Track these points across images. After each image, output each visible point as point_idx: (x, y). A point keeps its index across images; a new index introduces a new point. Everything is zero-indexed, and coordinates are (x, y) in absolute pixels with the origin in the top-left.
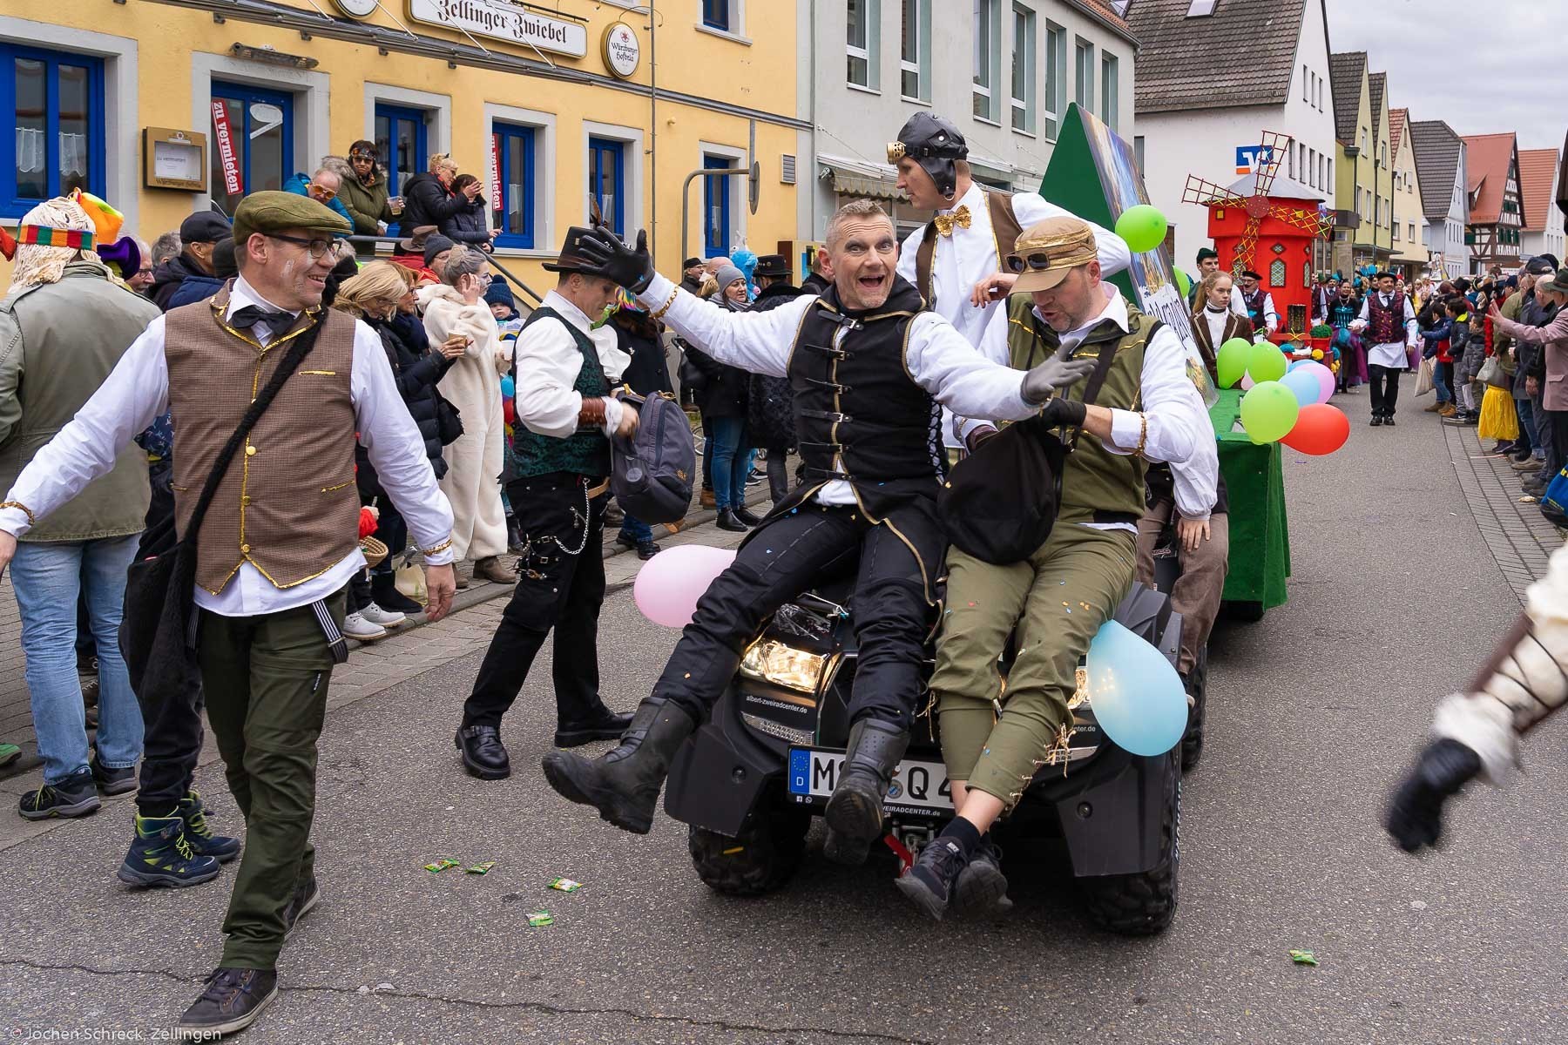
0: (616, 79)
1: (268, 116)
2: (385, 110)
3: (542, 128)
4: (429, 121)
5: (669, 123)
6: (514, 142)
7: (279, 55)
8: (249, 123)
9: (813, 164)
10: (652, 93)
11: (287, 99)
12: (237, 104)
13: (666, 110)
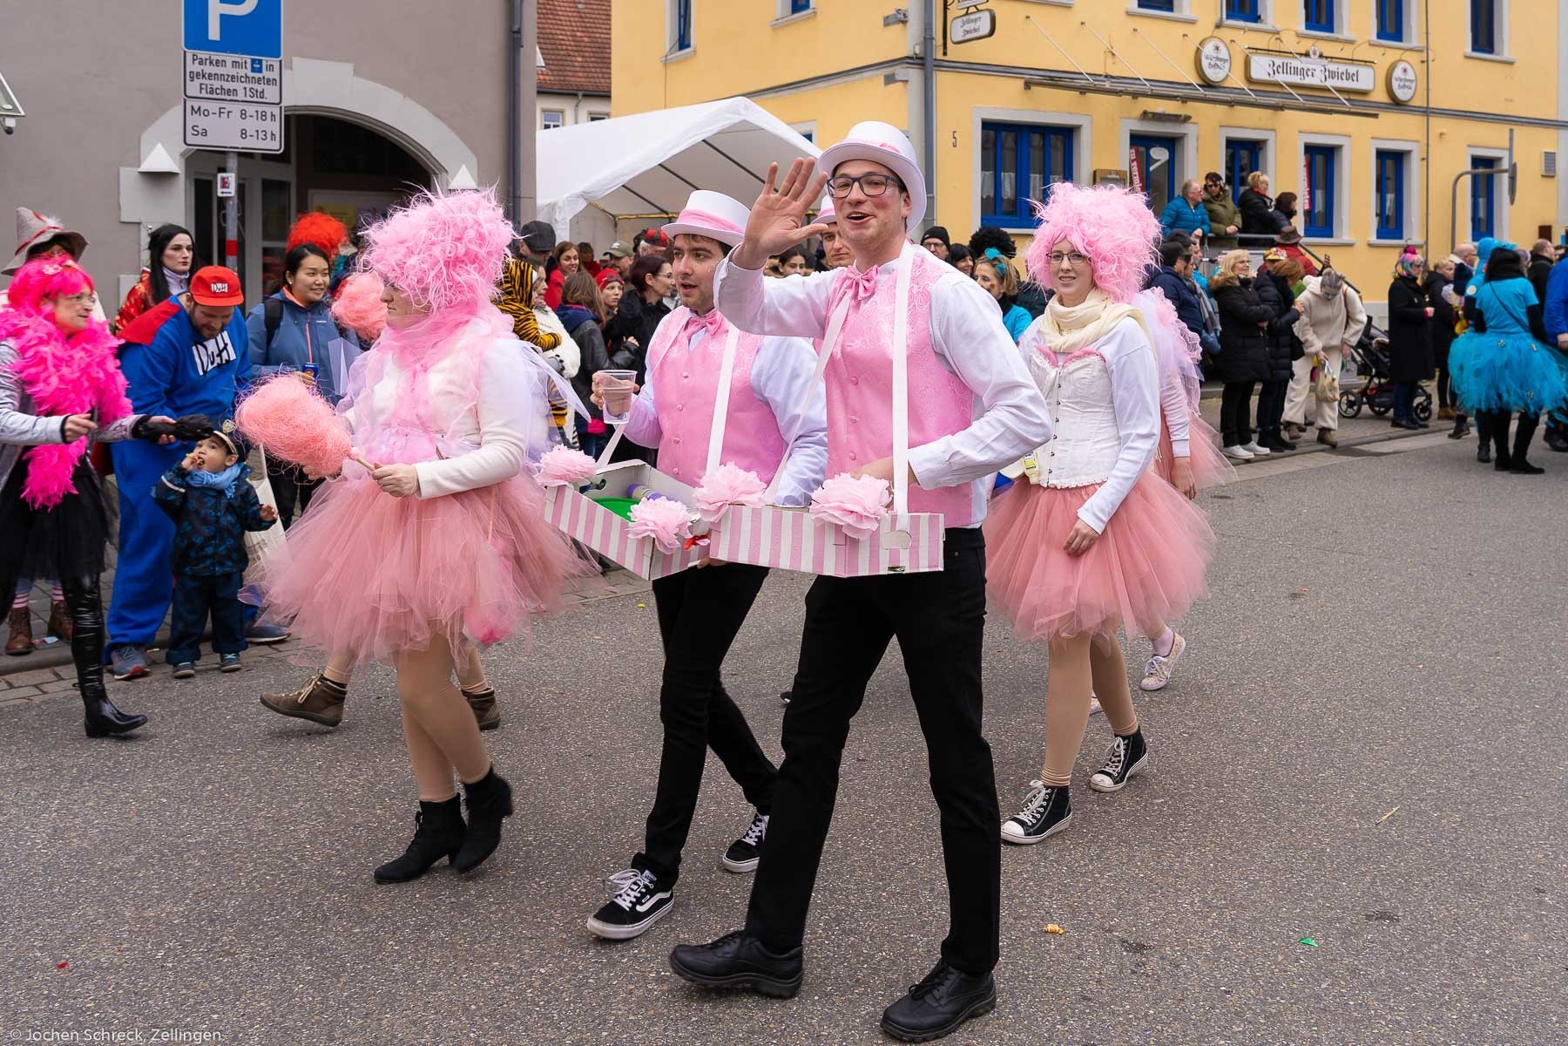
0: (1397, 104)
1: (1160, 155)
2: (1232, 144)
3: (1340, 147)
4: (1261, 149)
5: (1441, 134)
6: (1319, 159)
7: (1168, 115)
8: (1150, 161)
10: (1427, 112)
11: (1172, 143)
12: (1142, 149)
13: (1438, 124)
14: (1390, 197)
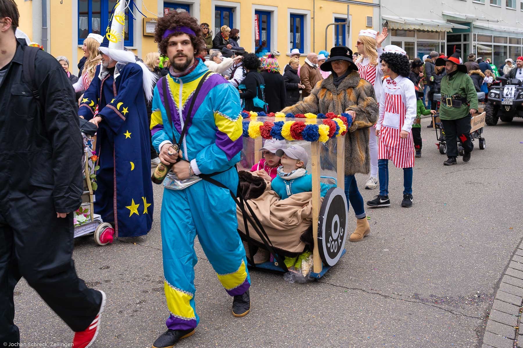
2: (218, 8)
3: (273, 12)
4: (233, 11)
5: (321, 8)
6: (263, 17)
9: (380, 19)
11: (187, 6)
12: (172, 9)
13: (319, 3)
14: (298, 35)
